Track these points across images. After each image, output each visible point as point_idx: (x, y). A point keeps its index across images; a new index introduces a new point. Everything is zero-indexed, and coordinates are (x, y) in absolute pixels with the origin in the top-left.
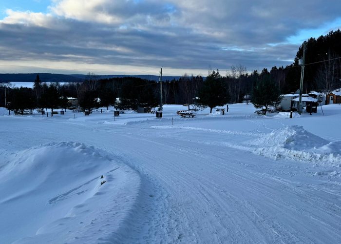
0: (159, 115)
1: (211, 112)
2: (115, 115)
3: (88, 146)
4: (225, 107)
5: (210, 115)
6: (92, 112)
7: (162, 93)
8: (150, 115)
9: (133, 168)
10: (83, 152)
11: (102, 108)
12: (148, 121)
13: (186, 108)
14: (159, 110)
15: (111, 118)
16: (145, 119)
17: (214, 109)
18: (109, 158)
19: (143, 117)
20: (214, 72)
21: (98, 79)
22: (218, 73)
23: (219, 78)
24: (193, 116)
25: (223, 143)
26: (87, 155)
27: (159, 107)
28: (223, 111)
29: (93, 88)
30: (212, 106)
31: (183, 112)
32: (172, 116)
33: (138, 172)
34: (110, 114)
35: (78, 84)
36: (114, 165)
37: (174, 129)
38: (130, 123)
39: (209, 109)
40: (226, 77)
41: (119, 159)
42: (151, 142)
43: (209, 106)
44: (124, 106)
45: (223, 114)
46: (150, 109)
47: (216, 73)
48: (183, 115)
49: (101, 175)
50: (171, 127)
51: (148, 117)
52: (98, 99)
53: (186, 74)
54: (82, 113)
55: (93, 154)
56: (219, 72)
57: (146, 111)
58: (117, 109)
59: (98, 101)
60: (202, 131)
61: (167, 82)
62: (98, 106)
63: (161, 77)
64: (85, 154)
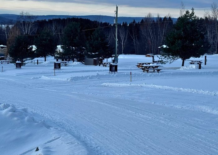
0: (114, 68)
1: (183, 65)
2: (55, 68)
3: (20, 108)
4: (202, 58)
5: (182, 69)
6: (25, 64)
7: (117, 40)
8: (101, 67)
9: (78, 138)
10: (13, 116)
11: (39, 59)
12: (99, 77)
13: (150, 59)
14: (114, 61)
15: (50, 71)
16: (95, 74)
17: (187, 62)
18: (46, 125)
19: (92, 71)
20: (187, 12)
21: (33, 21)
22: (193, 13)
23: (195, 20)
24: (158, 70)
25: (199, 107)
26: (18, 120)
27: (113, 58)
28: (200, 63)
29: (27, 31)
30: (185, 57)
31: (145, 65)
32: (131, 70)
33: (85, 144)
34: (48, 66)
35: (8, 27)
36: (52, 134)
37: (133, 87)
38: (75, 79)
39: (180, 60)
40: (204, 18)
41: (61, 127)
42: (102, 103)
43: (181, 57)
44: (67, 56)
45: (200, 68)
46: (101, 60)
47: (190, 13)
48: (145, 68)
49: (36, 146)
50: (129, 85)
51: (99, 71)
52: (34, 46)
53: (150, 14)
54: (13, 64)
55: (26, 118)
56: (194, 11)
57: (95, 63)
58: (57, 61)
59: (33, 50)
60: (171, 90)
61: (125, 25)
62: (33, 55)
63: (117, 18)
64: (15, 119)
